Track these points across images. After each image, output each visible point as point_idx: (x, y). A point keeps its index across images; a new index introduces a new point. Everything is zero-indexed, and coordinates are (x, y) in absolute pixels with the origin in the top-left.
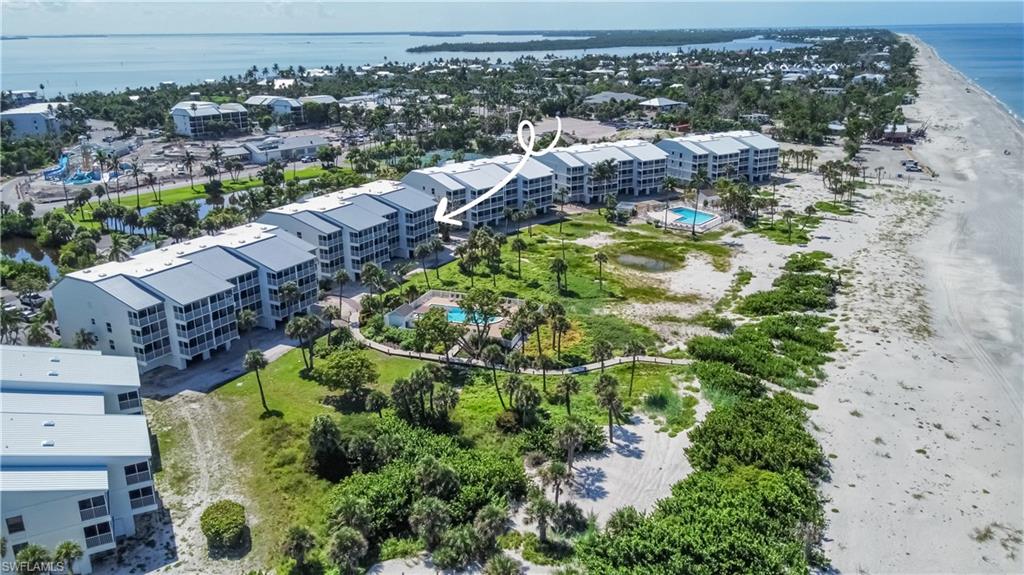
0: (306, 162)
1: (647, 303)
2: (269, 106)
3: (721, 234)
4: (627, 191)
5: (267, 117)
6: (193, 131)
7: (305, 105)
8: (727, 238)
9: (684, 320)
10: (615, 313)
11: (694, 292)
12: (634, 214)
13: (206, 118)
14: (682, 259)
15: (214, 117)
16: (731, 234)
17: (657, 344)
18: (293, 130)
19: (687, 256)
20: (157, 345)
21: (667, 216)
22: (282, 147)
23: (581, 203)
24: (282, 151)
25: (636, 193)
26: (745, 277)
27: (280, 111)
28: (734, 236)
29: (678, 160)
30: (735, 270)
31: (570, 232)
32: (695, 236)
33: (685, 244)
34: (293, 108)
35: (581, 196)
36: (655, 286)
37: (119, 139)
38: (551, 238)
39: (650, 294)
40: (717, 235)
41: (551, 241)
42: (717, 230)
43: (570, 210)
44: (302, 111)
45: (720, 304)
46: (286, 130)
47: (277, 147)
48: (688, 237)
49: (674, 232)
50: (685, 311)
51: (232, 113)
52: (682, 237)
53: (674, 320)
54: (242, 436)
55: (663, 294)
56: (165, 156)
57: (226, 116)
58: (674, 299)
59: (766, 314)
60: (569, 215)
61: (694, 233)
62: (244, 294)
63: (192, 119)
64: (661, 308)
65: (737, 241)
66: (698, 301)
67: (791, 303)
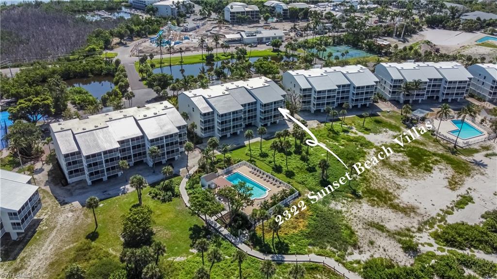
0: (268, 45)
1: (373, 206)
2: (274, 7)
3: (477, 151)
4: (435, 98)
5: (267, 14)
6: (231, 19)
7: (290, 9)
8: (478, 157)
9: (388, 231)
10: (344, 209)
11: (416, 204)
12: (423, 119)
13: (238, 13)
14: (428, 170)
15: (243, 13)
16: (485, 152)
17: (350, 250)
18: (281, 21)
19: (435, 167)
21: (445, 128)
22: (259, 36)
23: (396, 102)
24: (258, 38)
25: (440, 100)
26: (464, 201)
27: (278, 10)
28: (487, 156)
29: (482, 80)
30: (462, 191)
31: (370, 127)
32: (455, 150)
33: (442, 156)
34: (284, 10)
35: (399, 98)
36: (391, 191)
37: (200, 20)
38: (354, 130)
39: (382, 197)
40: (471, 151)
41: (352, 132)
42: (477, 147)
43: (385, 107)
44: (288, 12)
45: (425, 223)
46: (277, 22)
47: (256, 36)
48: (449, 148)
49: (442, 142)
50: (394, 221)
51: (251, 11)
52: (444, 147)
53: (381, 228)
55: (390, 200)
56: (211, 33)
57: (248, 12)
58: (395, 208)
59: (454, 246)
60: (381, 111)
61: (455, 147)
62: (134, 147)
63: (231, 13)
64: (383, 214)
65: (486, 161)
66: (412, 214)
67: (481, 242)
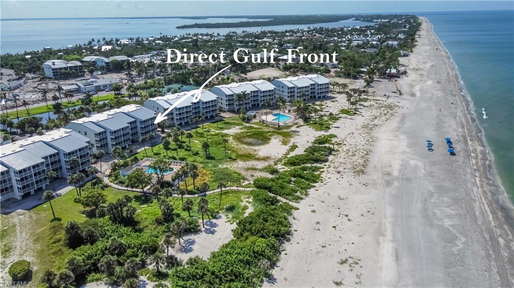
0: (107, 91)
1: (245, 161)
2: (94, 62)
3: (292, 126)
4: (256, 105)
5: (92, 68)
6: (54, 75)
7: (112, 61)
8: (294, 128)
9: (259, 169)
10: (228, 167)
11: (269, 155)
12: (255, 117)
13: (60, 69)
14: (269, 139)
15: (66, 68)
16: (296, 126)
17: (242, 181)
18: (106, 73)
19: (272, 137)
20: (6, 189)
21: (270, 118)
22: (95, 84)
23: (232, 111)
24: (95, 86)
26: (294, 147)
27: (99, 64)
28: (297, 127)
29: (281, 89)
30: (291, 144)
31: (222, 127)
32: (279, 128)
33: (273, 132)
34: (106, 63)
35: (234, 108)
36: (252, 153)
37: (16, 80)
38: (213, 130)
39: (248, 157)
40: (289, 127)
41: (212, 131)
42: (290, 124)
43: (226, 115)
44: (111, 64)
45: (277, 161)
46: (102, 74)
47: (93, 84)
48: (276, 128)
49: (270, 126)
50: (260, 165)
51: (74, 66)
52: (273, 128)
53: (255, 169)
54: (40, 230)
55: (253, 157)
56: (38, 89)
57: (71, 67)
58: (258, 159)
59: (295, 165)
60: (225, 118)
61: (279, 126)
62: (52, 163)
63: (53, 69)
64: (251, 163)
65: (298, 129)
66: (269, 160)
67: (307, 160)
